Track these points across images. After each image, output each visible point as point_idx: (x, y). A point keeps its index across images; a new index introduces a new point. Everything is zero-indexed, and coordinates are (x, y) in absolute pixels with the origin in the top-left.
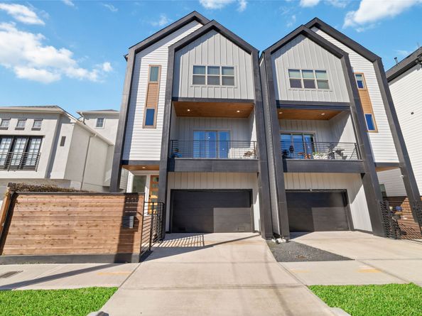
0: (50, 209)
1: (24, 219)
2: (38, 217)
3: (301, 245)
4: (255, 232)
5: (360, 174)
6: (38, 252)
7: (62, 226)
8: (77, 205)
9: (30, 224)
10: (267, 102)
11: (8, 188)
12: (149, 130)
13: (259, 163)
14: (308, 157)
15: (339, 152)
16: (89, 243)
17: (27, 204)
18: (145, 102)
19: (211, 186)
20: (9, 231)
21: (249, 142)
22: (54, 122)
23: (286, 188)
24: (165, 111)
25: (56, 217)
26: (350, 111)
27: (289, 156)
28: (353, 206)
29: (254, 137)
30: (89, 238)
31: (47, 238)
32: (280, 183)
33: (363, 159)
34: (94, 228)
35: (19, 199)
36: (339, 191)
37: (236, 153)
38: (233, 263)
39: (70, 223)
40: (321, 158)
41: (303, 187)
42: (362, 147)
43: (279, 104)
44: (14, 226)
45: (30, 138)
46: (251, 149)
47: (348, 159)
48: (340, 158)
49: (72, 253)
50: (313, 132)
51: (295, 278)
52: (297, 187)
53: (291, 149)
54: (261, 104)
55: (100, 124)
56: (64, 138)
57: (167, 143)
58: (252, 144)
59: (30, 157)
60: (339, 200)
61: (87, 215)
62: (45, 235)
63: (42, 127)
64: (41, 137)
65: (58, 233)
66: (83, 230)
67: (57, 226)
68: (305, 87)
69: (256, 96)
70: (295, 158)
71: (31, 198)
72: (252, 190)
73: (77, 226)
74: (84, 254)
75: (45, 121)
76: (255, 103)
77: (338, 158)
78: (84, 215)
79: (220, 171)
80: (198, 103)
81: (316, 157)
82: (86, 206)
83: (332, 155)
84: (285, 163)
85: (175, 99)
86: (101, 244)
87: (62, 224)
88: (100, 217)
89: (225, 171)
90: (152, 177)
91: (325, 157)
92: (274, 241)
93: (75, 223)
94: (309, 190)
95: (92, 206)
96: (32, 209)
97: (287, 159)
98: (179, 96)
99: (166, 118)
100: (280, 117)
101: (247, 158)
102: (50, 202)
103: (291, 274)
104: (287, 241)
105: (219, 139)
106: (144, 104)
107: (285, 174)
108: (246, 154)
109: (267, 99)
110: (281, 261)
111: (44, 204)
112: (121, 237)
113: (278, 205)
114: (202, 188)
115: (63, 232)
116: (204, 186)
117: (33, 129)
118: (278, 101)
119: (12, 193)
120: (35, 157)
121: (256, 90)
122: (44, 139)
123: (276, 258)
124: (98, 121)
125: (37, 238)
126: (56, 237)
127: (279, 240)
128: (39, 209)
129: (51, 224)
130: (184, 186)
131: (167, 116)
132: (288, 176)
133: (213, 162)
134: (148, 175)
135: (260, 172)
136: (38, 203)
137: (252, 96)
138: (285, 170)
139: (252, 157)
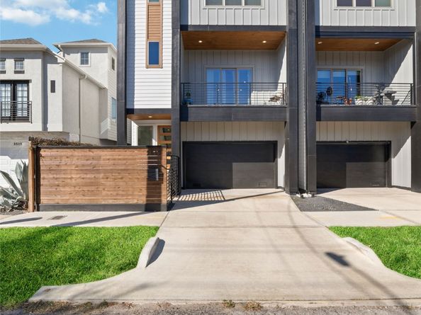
0: (74, 162)
1: (52, 172)
2: (64, 170)
3: (327, 200)
4: (278, 188)
5: (409, 123)
6: (72, 202)
7: (89, 178)
8: (99, 158)
9: (58, 176)
10: (304, 28)
11: (30, 142)
12: (154, 71)
13: (288, 110)
14: (348, 103)
15: (389, 95)
16: (117, 194)
17: (52, 158)
18: (145, 32)
19: (229, 137)
20: (41, 183)
21: (276, 83)
22: (38, 62)
23: (317, 139)
24: (173, 45)
25: (82, 170)
26: (413, 39)
27: (325, 100)
28: (395, 161)
29: (283, 77)
30: (117, 189)
31: (77, 189)
32: (311, 134)
33: (417, 104)
34: (120, 180)
35: (43, 152)
36: (381, 143)
37: (260, 98)
38: (257, 212)
39: (97, 176)
40: (365, 103)
41: (338, 138)
42: (419, 89)
43: (319, 32)
44: (44, 178)
45: (14, 83)
46: (279, 92)
47: (399, 104)
48: (389, 103)
49: (103, 203)
50: (359, 68)
51: (317, 222)
52: (331, 138)
53: (329, 92)
54: (295, 33)
55: (84, 61)
56: (53, 83)
57: (178, 87)
58: (280, 86)
59: (19, 106)
60: (380, 154)
61: (111, 168)
62: (75, 187)
63: (25, 69)
64: (27, 82)
65: (86, 185)
66: (109, 183)
67: (83, 178)
68: (357, 5)
69: (290, 21)
70: (332, 104)
71: (54, 152)
72: (276, 142)
73: (103, 178)
74: (114, 203)
75: (27, 62)
76: (287, 30)
77: (387, 102)
78: (108, 168)
79: (240, 120)
80: (213, 32)
81: (358, 102)
82: (109, 159)
83: (379, 98)
84: (319, 109)
85: (184, 28)
86: (129, 195)
87: (88, 176)
88: (124, 170)
89: (246, 120)
90: (159, 127)
91: (369, 102)
92: (299, 196)
93: (101, 175)
94: (345, 142)
95: (114, 159)
96: (57, 163)
97: (321, 105)
98: (189, 24)
99: (175, 54)
100: (318, 48)
101: (273, 103)
102: (72, 156)
103: (313, 219)
104: (313, 196)
105: (238, 81)
106: (145, 35)
107: (318, 123)
108: (272, 99)
109: (304, 24)
110: (304, 211)
111: (67, 158)
112: (148, 189)
113: (307, 158)
114: (218, 140)
115: (91, 184)
116: (220, 137)
117: (16, 72)
118: (318, 27)
119: (35, 147)
120: (25, 106)
121: (290, 12)
122: (30, 84)
123: (300, 208)
124: (82, 57)
125: (67, 189)
126: (86, 189)
127: (305, 195)
128: (63, 162)
129: (78, 176)
130: (198, 138)
131: (175, 51)
132: (321, 125)
133: (233, 109)
134: (155, 125)
135: (288, 120)
136: (61, 157)
137: (283, 21)
138: (319, 118)
139: (278, 103)
